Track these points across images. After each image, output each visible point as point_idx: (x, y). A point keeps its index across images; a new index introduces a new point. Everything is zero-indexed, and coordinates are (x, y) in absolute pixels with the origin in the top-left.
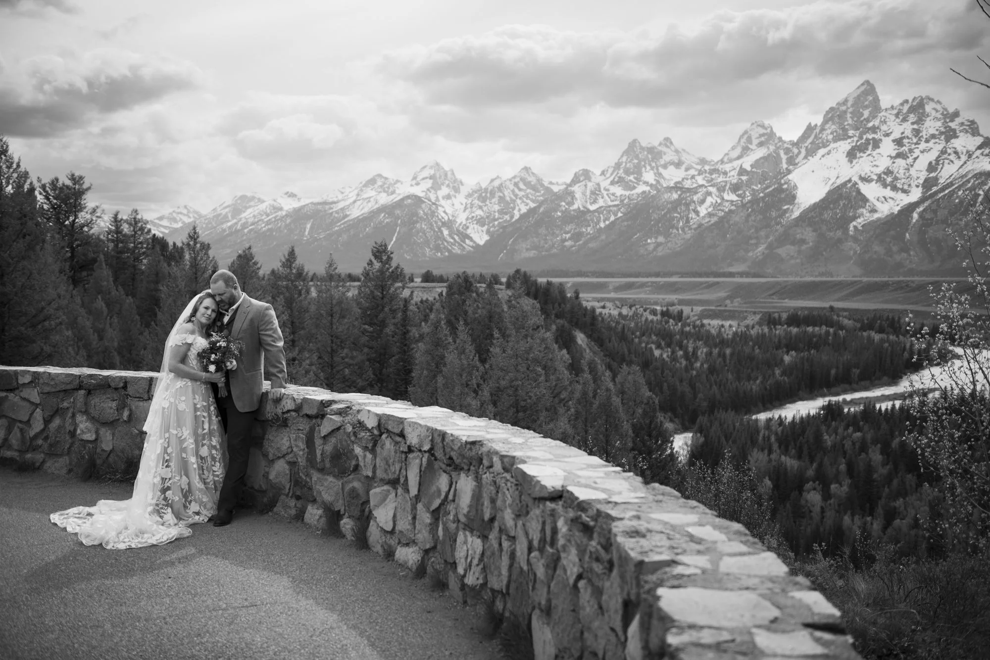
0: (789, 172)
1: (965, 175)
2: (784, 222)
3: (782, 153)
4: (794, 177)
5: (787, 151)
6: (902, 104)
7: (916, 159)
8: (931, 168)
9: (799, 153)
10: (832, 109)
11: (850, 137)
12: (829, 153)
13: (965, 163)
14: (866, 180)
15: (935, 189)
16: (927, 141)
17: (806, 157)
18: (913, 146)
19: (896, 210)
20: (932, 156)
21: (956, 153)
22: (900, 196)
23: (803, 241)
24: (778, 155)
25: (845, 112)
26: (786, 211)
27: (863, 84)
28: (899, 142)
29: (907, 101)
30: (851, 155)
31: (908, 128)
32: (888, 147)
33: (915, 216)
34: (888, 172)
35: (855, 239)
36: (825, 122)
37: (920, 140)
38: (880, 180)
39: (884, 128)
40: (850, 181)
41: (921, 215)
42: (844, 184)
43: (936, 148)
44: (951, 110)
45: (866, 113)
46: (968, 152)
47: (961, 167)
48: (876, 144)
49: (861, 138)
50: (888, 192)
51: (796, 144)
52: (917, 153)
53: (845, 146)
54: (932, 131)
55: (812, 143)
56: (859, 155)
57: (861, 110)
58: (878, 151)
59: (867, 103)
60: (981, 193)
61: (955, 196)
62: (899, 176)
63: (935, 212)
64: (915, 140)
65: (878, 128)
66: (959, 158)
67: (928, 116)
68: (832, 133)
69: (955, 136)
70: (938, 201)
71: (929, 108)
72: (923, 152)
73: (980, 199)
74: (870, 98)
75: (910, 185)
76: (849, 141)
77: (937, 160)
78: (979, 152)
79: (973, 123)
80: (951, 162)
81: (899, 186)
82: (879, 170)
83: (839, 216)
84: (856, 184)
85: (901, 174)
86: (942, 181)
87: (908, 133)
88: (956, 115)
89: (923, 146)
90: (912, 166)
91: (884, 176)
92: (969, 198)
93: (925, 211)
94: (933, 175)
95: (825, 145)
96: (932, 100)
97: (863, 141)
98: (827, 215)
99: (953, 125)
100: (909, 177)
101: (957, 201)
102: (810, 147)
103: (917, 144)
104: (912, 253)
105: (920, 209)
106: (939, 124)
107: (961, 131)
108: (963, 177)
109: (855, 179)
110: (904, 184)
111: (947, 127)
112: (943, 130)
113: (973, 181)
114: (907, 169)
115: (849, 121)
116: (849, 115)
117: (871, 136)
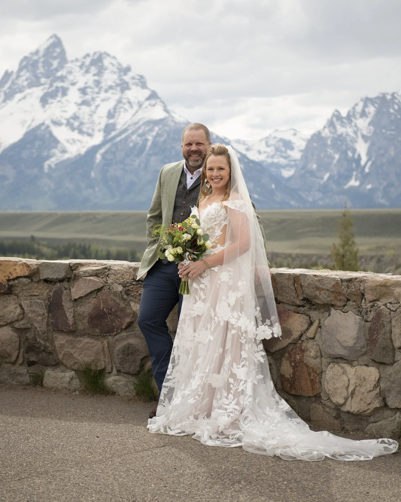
1: (137, 122)
6: (85, 57)
7: (97, 106)
8: (111, 115)
10: (26, 58)
11: (42, 85)
12: (24, 98)
13: (137, 112)
14: (57, 123)
15: (113, 134)
16: (106, 91)
17: (4, 101)
18: (95, 95)
19: (83, 151)
20: (110, 105)
21: (129, 102)
22: (85, 138)
23: (4, 178)
25: (37, 62)
27: (51, 37)
28: (83, 91)
29: (88, 55)
30: (44, 100)
31: (90, 78)
32: (74, 95)
33: (98, 157)
34: (75, 117)
35: (49, 176)
36: (20, 70)
37: (100, 89)
38: (69, 124)
39: (70, 77)
40: (43, 124)
41: (103, 156)
42: (39, 127)
43: (114, 96)
44: (124, 65)
45: (55, 63)
46: (139, 102)
47: (134, 115)
48: (65, 92)
49: (51, 85)
50: (75, 135)
52: (98, 101)
53: (38, 92)
54: (110, 83)
55: (10, 88)
56: (50, 100)
57: (51, 61)
58: (66, 98)
59: (55, 54)
60: (150, 138)
61: (130, 140)
62: (84, 121)
63: (114, 153)
64: (96, 90)
65: (65, 77)
66: (132, 107)
67: (106, 69)
68: (27, 80)
69: (128, 88)
70: (116, 144)
71: (106, 62)
72: (103, 100)
73: (149, 143)
74: (58, 50)
75: (93, 130)
76: (42, 87)
77: (115, 108)
78: (147, 103)
79: (142, 77)
80: (126, 110)
81: (85, 129)
82: (68, 115)
83: (35, 155)
84: (48, 127)
85: (86, 119)
86: (119, 127)
87: (91, 83)
88: (128, 69)
89: (103, 95)
90: (95, 112)
91: (72, 121)
92: (141, 142)
93: (106, 152)
94: (111, 121)
95: (21, 90)
96: (108, 55)
97: (53, 88)
98: (25, 154)
99: (127, 78)
100: (93, 122)
101: (131, 144)
102: (8, 91)
103: (98, 93)
104: (97, 189)
105: (102, 151)
106: (115, 77)
107: (133, 84)
108: (135, 124)
109: (48, 122)
110: (88, 128)
111: (121, 80)
112: (118, 82)
113: (143, 128)
114: (91, 115)
115: (41, 70)
116: (40, 65)
117: (59, 84)
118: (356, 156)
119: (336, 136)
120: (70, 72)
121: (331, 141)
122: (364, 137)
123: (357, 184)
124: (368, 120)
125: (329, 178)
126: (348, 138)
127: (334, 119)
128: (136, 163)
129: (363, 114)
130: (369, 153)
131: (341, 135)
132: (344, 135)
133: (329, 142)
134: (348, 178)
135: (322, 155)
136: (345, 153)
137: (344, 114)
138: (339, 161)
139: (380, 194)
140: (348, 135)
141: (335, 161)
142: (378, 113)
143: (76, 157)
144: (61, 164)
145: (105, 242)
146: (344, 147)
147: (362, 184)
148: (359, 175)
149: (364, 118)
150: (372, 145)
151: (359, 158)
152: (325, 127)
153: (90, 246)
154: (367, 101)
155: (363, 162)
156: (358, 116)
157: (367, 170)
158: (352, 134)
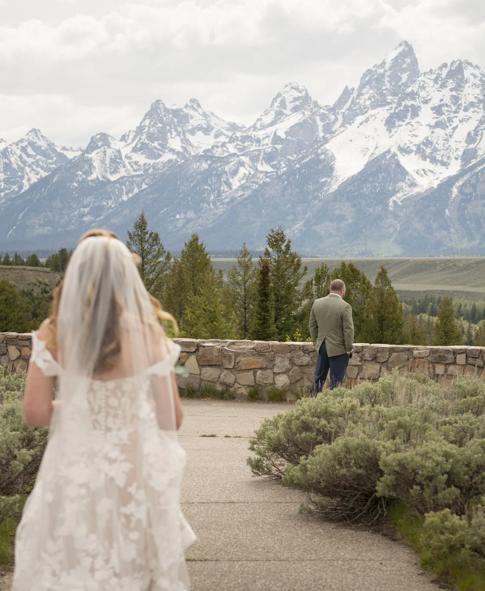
0: (326, 141)
2: (321, 196)
3: (318, 119)
4: (331, 147)
5: (323, 117)
6: (441, 68)
7: (455, 129)
8: (471, 138)
9: (336, 119)
10: (369, 71)
11: (389, 103)
12: (367, 121)
14: (405, 150)
15: (474, 162)
16: (466, 110)
17: (343, 125)
18: (452, 115)
19: (436, 184)
20: (470, 126)
22: (439, 168)
23: (342, 218)
24: (314, 121)
25: (383, 75)
26: (324, 184)
27: (400, 45)
28: (438, 110)
29: (445, 65)
30: (390, 123)
31: (447, 94)
32: (426, 115)
33: (455, 190)
34: (427, 143)
35: (395, 215)
36: (363, 86)
37: (458, 108)
38: (419, 151)
39: (423, 94)
40: (389, 151)
41: (461, 190)
42: (384, 155)
45: (404, 77)
48: (415, 111)
49: (399, 104)
50: (427, 165)
51: (333, 110)
52: (456, 122)
53: (383, 113)
54: (471, 99)
55: (350, 109)
56: (397, 123)
57: (399, 74)
58: (417, 119)
59: (405, 66)
62: (438, 147)
63: (474, 186)
64: (454, 108)
65: (417, 94)
67: (466, 81)
68: (369, 99)
70: (476, 174)
71: (467, 73)
72: (462, 121)
74: (408, 60)
75: (449, 157)
76: (388, 107)
77: (476, 130)
81: (438, 158)
82: (418, 141)
83: (378, 190)
84: (395, 155)
85: (439, 144)
86: (481, 154)
87: (447, 100)
89: (462, 114)
90: (451, 136)
91: (423, 147)
93: (464, 185)
94: (472, 146)
95: (362, 111)
96: (471, 64)
97: (401, 108)
98: (366, 189)
100: (448, 148)
102: (347, 113)
103: (456, 112)
104: (452, 230)
105: (459, 183)
106: (477, 91)
109: (394, 150)
110: (442, 156)
112: (481, 97)
114: (447, 140)
115: (387, 85)
116: (387, 79)
117: (409, 103)
120: (423, 88)
143: (427, 191)
144: (409, 201)
145: (469, 295)
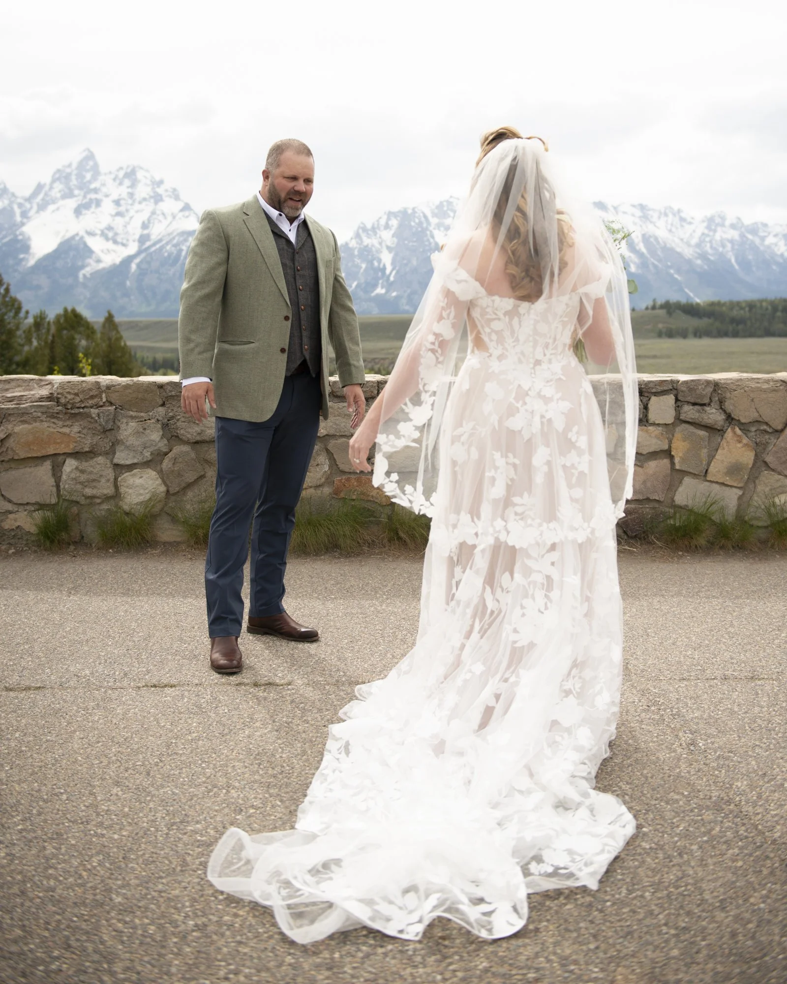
0: (23, 224)
1: (171, 233)
2: (20, 269)
3: (15, 207)
4: (27, 229)
5: (20, 205)
6: (118, 170)
7: (131, 218)
8: (145, 226)
9: (31, 208)
10: (59, 171)
11: (75, 196)
12: (58, 209)
13: (171, 223)
14: (91, 234)
15: (148, 244)
16: (140, 203)
17: (38, 212)
18: (129, 207)
19: (118, 261)
20: (144, 216)
21: (163, 214)
22: (120, 248)
23: (38, 287)
24: (12, 209)
25: (69, 174)
26: (22, 260)
27: (84, 151)
28: (117, 203)
29: (121, 168)
30: (78, 212)
31: (124, 191)
32: (108, 207)
33: (134, 266)
34: (110, 228)
35: (84, 285)
36: (54, 181)
37: (134, 201)
38: (103, 234)
39: (104, 190)
40: (77, 234)
41: (138, 265)
42: (73, 238)
43: (148, 207)
44: (157, 179)
45: (88, 176)
46: (172, 214)
47: (168, 226)
48: (98, 203)
49: (85, 197)
50: (110, 245)
51: (29, 199)
52: (132, 213)
53: (72, 203)
54: (144, 195)
55: (43, 199)
56: (84, 212)
57: (84, 173)
58: (99, 209)
59: (88, 167)
60: (184, 248)
61: (164, 250)
62: (119, 231)
63: (149, 263)
64: (130, 202)
65: (99, 189)
66: (165, 218)
67: (139, 181)
68: (60, 191)
69: (162, 200)
70: (151, 254)
71: (140, 175)
72: (137, 212)
73: (184, 253)
74: (91, 163)
75: (128, 240)
76: (75, 199)
77: (149, 220)
78: (181, 214)
79: (175, 190)
80: (160, 221)
81: (119, 239)
82: (103, 226)
83: (70, 265)
84: (82, 238)
85: (120, 229)
86: (154, 237)
87: (125, 195)
88: (161, 182)
89: (137, 207)
90: (129, 223)
91: (106, 231)
92: (175, 252)
93: (141, 262)
94: (146, 232)
95: (54, 202)
96: (141, 168)
97: (87, 200)
98: (59, 264)
99: (160, 190)
100: (127, 233)
101: (166, 254)
102: (41, 202)
103: (132, 205)
104: (132, 297)
105: (137, 260)
106: (149, 189)
107: (167, 196)
108: (169, 235)
109: (82, 233)
110: (122, 239)
111: (155, 192)
112: (152, 194)
113: (177, 239)
114: (125, 226)
115: (74, 182)
116: (73, 177)
117: (93, 196)
118: (381, 266)
119: (362, 246)
120: (104, 185)
121: (358, 251)
122: (388, 248)
123: (383, 291)
124: (392, 232)
125: (357, 286)
126: (374, 249)
127: (361, 231)
128: (171, 273)
129: (387, 227)
130: (393, 263)
131: (367, 246)
132: (370, 246)
133: (356, 253)
134: (375, 286)
135: (350, 264)
136: (371, 262)
137: (369, 226)
138: (366, 270)
139: (404, 301)
140: (373, 246)
141: (362, 270)
142: (400, 226)
143: (111, 266)
144: (96, 274)
145: (150, 349)
146: (370, 257)
147: (387, 292)
148: (385, 283)
149: (388, 230)
150: (396, 255)
151: (384, 268)
152: (352, 239)
153: (135, 354)
154: (390, 214)
155: (388, 272)
156: (382, 228)
157: (392, 279)
158: (377, 245)
